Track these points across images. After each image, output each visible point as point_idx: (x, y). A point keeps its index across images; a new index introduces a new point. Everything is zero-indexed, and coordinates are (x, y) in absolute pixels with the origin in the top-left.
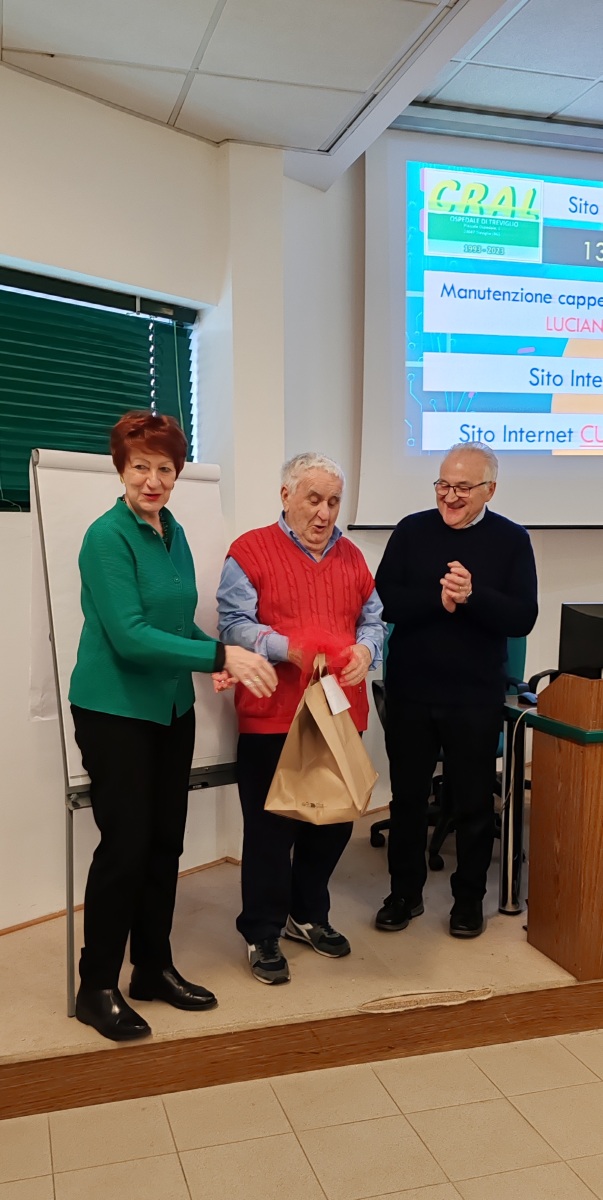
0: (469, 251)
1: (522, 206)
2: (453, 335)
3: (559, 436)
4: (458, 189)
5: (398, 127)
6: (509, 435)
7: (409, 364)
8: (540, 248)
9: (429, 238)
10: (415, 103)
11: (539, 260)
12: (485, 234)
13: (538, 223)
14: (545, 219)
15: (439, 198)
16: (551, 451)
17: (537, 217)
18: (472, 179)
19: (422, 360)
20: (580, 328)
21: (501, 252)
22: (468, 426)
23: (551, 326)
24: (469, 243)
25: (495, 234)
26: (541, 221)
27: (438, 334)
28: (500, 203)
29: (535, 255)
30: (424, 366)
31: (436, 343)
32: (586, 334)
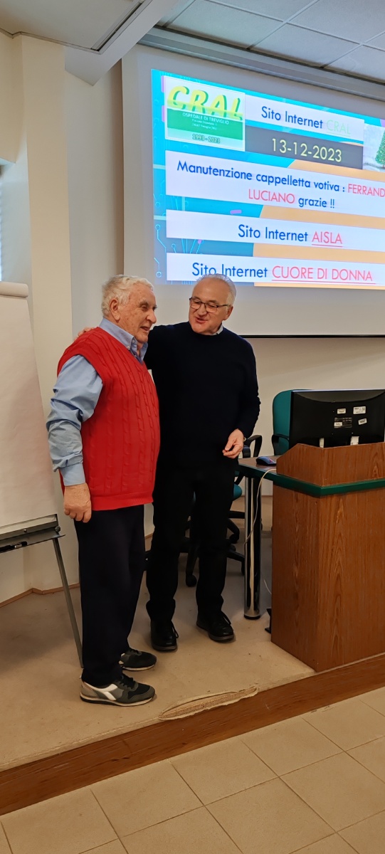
0: (196, 139)
1: (231, 109)
2: (186, 198)
3: (258, 273)
4: (187, 93)
5: (144, 43)
6: (226, 271)
7: (156, 218)
8: (244, 141)
9: (168, 127)
10: (157, 26)
11: (243, 149)
12: (207, 127)
13: (242, 123)
14: (246, 120)
15: (175, 98)
16: (253, 283)
17: (241, 119)
18: (198, 87)
19: (165, 215)
20: (271, 198)
21: (218, 141)
22: (198, 264)
23: (252, 196)
24: (196, 133)
25: (213, 128)
26: (244, 121)
27: (176, 197)
28: (216, 106)
29: (240, 146)
30: (167, 219)
31: (175, 203)
32: (274, 203)
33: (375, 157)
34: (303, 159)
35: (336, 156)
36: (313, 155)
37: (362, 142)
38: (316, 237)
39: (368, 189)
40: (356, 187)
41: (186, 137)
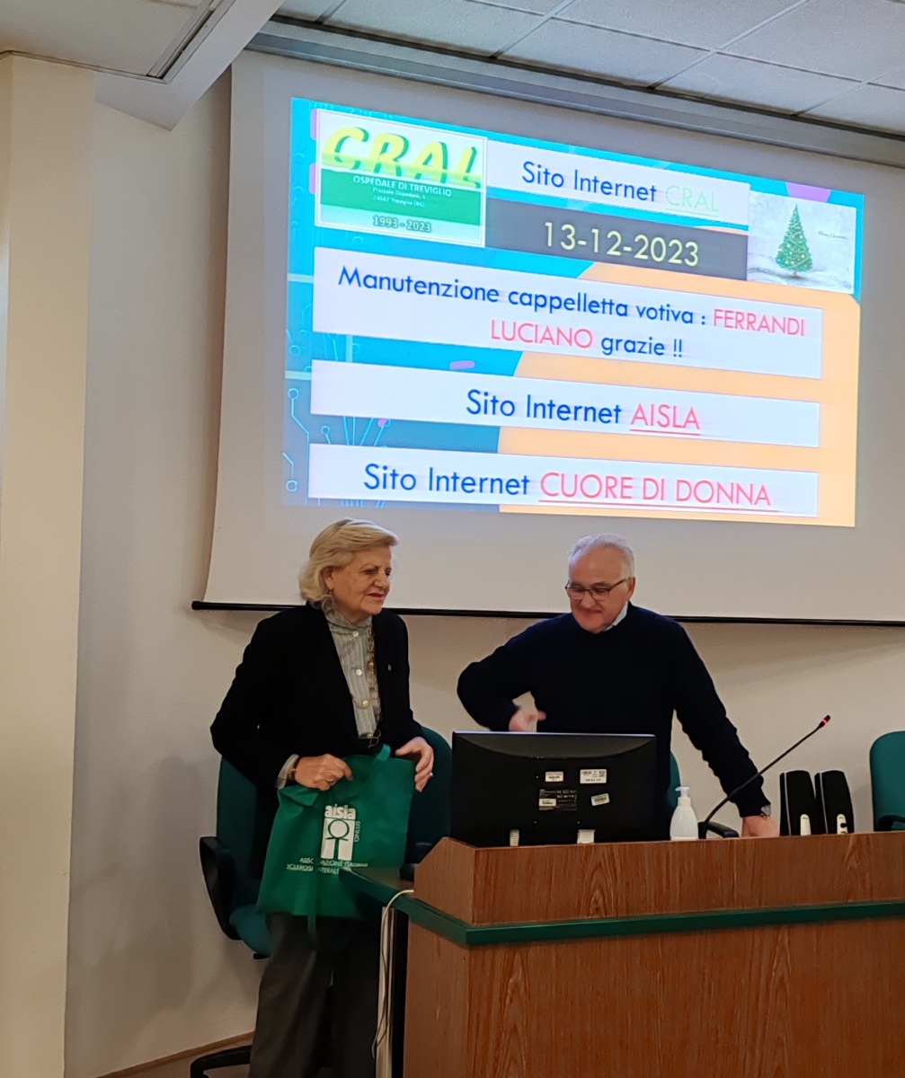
0: (380, 224)
1: (457, 166)
2: (356, 338)
3: (510, 486)
4: (365, 139)
6: (435, 481)
7: (290, 375)
8: (483, 228)
9: (322, 203)
11: (480, 242)
12: (404, 203)
13: (479, 193)
14: (489, 188)
15: (337, 150)
16: (497, 506)
17: (478, 185)
18: (385, 129)
19: (310, 370)
20: (539, 338)
21: (426, 229)
22: (377, 466)
23: (498, 333)
24: (380, 214)
25: (418, 204)
26: (483, 191)
27: (334, 335)
28: (426, 163)
29: (474, 236)
30: (313, 379)
31: (333, 347)
32: (547, 347)
33: (775, 255)
34: (614, 260)
35: (686, 254)
36: (636, 253)
37: (746, 228)
38: (639, 414)
39: (759, 320)
40: (733, 315)
41: (361, 222)
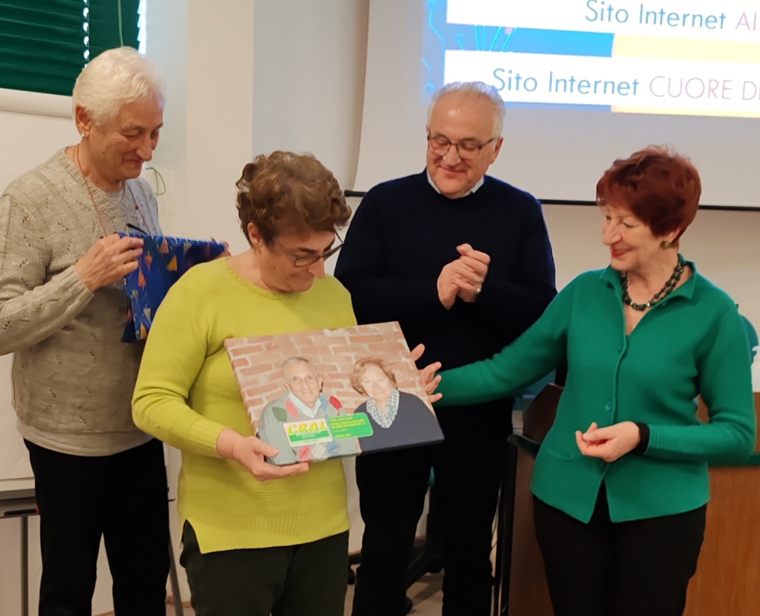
3: (619, 88)
6: (554, 83)
16: (609, 107)
22: (503, 70)
38: (743, 21)
